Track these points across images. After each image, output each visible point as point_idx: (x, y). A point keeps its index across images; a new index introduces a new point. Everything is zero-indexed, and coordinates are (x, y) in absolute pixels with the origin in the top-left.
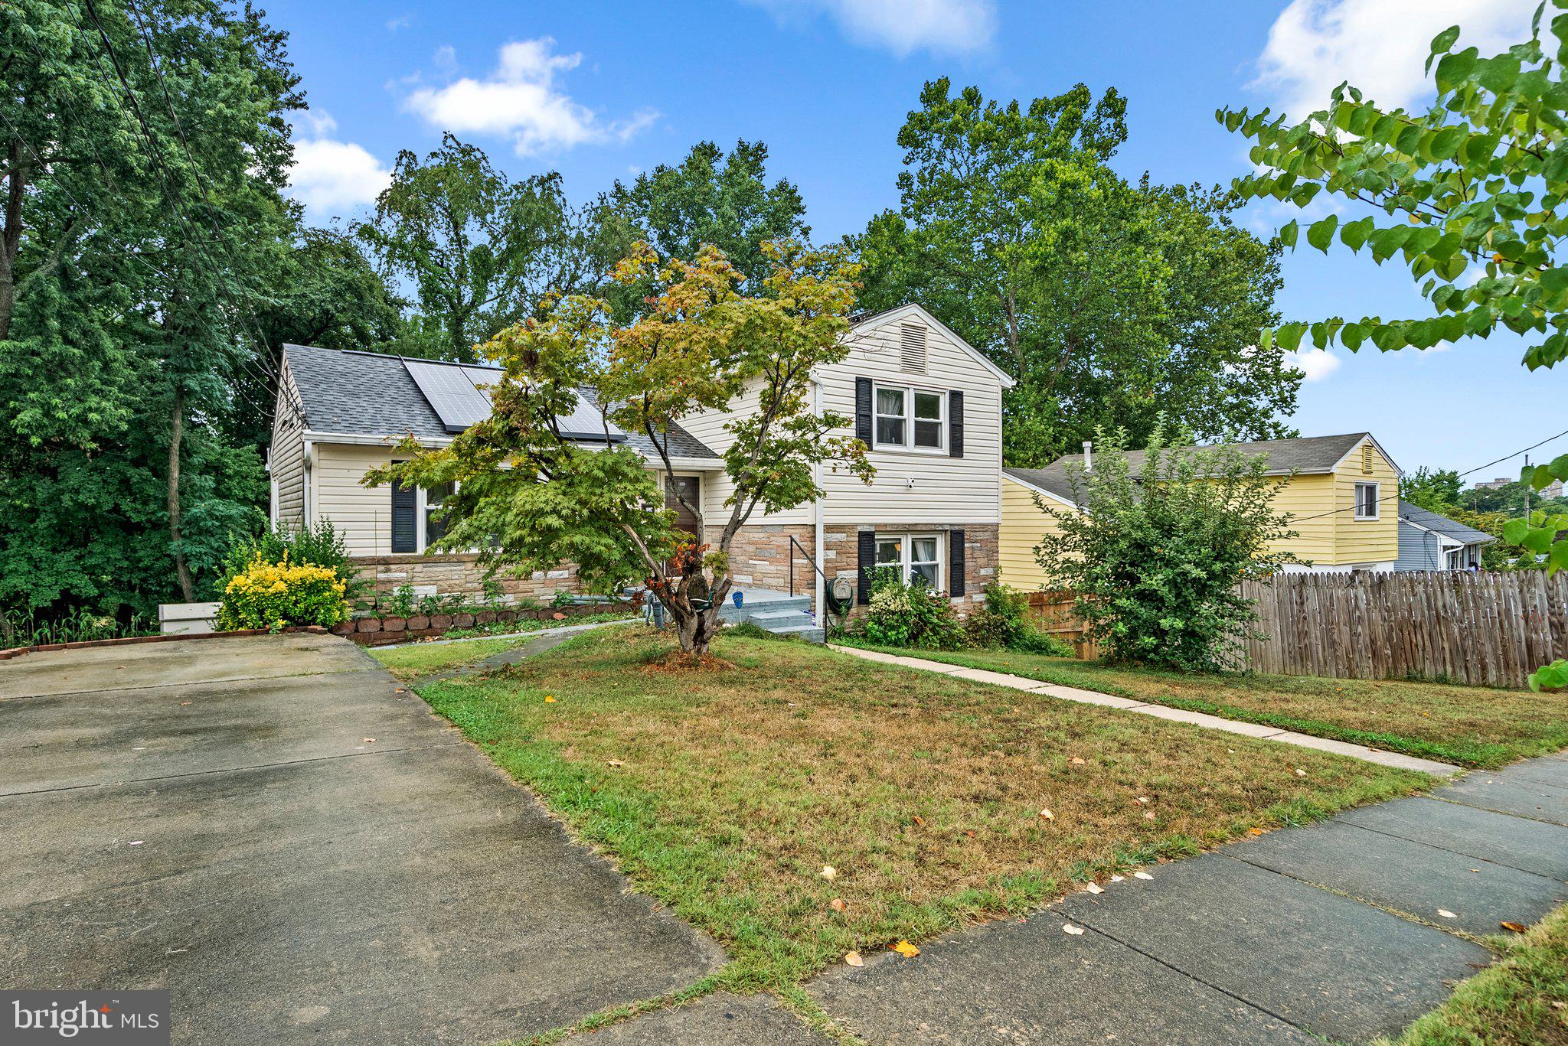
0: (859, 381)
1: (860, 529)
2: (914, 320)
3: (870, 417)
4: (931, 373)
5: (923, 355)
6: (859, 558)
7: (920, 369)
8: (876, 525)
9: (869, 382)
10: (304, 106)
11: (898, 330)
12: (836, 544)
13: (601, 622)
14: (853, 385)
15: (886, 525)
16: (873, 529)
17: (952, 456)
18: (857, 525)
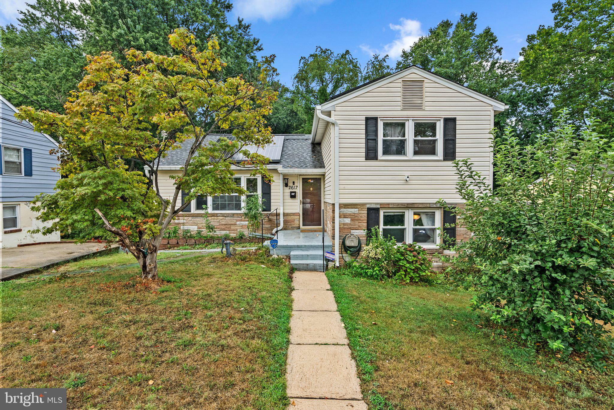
0: (367, 119)
1: (368, 206)
2: (413, 77)
3: (376, 140)
4: (427, 108)
5: (421, 98)
6: (367, 222)
7: (419, 107)
8: (381, 204)
9: (376, 119)
10: (262, 49)
11: (400, 85)
12: (350, 215)
13: (243, 247)
14: (364, 122)
15: (389, 204)
16: (378, 206)
17: (445, 160)
18: (366, 204)
